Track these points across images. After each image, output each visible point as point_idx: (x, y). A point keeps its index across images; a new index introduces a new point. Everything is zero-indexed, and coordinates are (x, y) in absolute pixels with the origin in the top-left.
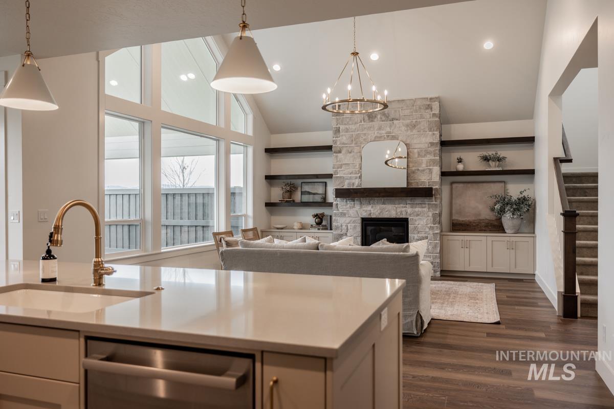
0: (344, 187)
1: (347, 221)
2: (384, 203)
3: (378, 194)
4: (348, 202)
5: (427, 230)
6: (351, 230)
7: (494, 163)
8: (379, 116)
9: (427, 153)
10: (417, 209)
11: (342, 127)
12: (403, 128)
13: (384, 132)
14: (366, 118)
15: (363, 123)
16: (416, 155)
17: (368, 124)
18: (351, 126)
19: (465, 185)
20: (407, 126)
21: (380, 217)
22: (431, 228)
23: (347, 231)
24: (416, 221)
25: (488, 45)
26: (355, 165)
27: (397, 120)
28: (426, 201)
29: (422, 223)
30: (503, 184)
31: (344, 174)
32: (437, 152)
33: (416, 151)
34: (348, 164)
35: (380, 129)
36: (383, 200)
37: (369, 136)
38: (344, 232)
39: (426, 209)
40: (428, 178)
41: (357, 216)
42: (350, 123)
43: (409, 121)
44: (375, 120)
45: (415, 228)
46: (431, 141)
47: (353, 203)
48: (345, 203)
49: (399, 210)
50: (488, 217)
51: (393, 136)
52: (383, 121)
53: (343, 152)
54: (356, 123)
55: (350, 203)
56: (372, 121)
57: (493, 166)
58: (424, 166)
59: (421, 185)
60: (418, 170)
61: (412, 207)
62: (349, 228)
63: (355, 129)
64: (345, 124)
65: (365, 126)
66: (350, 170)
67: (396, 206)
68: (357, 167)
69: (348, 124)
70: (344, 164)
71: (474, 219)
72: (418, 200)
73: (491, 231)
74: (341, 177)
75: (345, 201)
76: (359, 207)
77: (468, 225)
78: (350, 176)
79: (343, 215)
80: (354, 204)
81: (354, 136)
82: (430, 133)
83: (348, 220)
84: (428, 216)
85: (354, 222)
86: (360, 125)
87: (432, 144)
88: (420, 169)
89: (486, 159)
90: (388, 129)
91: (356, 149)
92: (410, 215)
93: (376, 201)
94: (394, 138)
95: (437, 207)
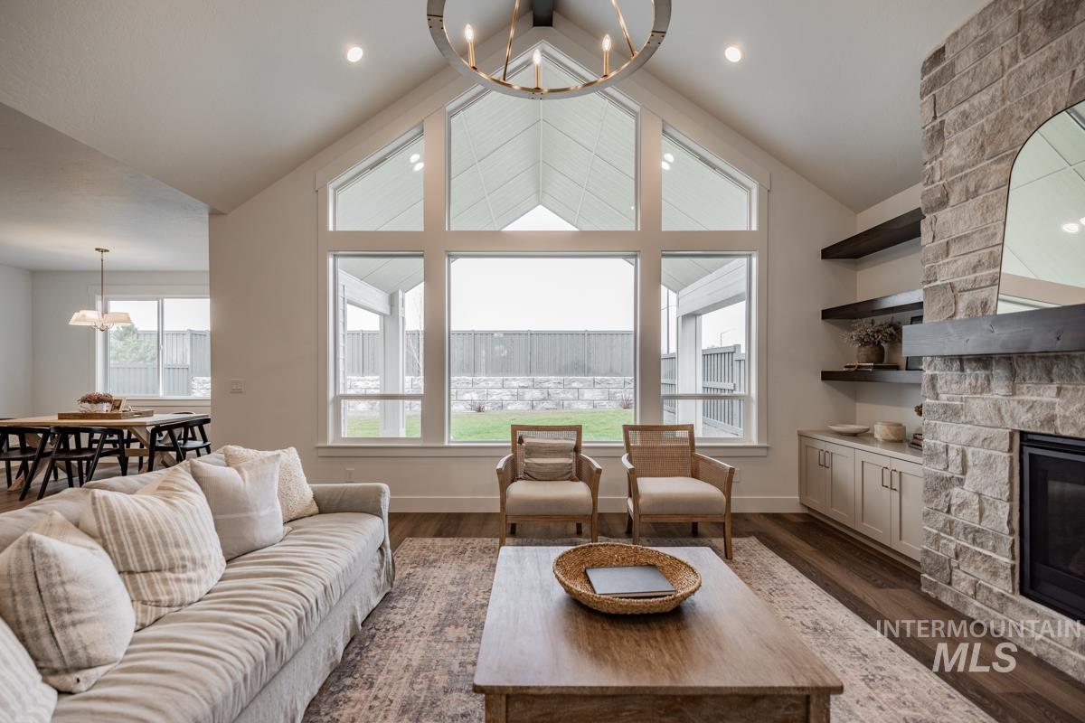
1: (964, 438)
4: (968, 371)
6: (978, 470)
11: (951, 116)
14: (1036, 33)
15: (1022, 60)
18: (975, 100)
23: (964, 472)
26: (990, 232)
31: (955, 274)
34: (965, 236)
38: (954, 470)
41: (997, 423)
42: (976, 87)
47: (982, 373)
48: (955, 374)
53: (953, 201)
54: (996, 77)
55: (972, 375)
56: (1062, 29)
62: (970, 463)
63: (993, 99)
64: (958, 103)
65: (1032, 68)
66: (973, 259)
69: (967, 95)
70: (954, 240)
74: (944, 286)
76: (1003, 391)
78: (972, 277)
79: (952, 413)
80: (988, 379)
81: (987, 129)
83: (966, 432)
85: (988, 442)
86: (1010, 75)
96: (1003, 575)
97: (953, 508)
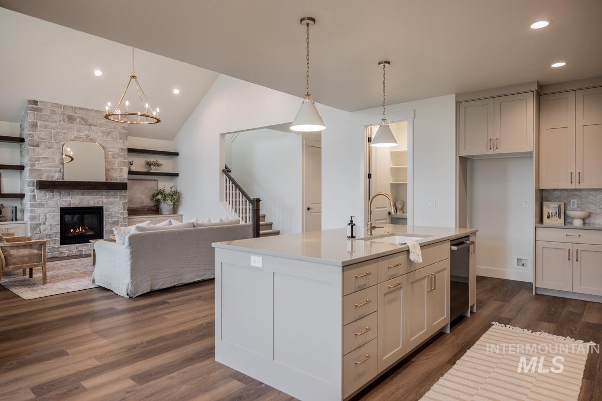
0: (42, 180)
1: (46, 211)
2: (83, 195)
3: (82, 187)
5: (119, 215)
6: (50, 219)
7: (154, 167)
8: (78, 120)
9: (119, 156)
10: (111, 199)
11: (39, 123)
12: (100, 134)
13: (83, 134)
14: (66, 119)
15: (62, 123)
16: (111, 157)
17: (69, 125)
18: (50, 124)
19: (133, 181)
20: (103, 132)
21: (79, 206)
22: (122, 213)
23: (46, 221)
24: (110, 208)
25: (176, 91)
26: (55, 159)
27: (94, 126)
28: (118, 193)
29: (115, 210)
30: (156, 182)
31: (43, 167)
32: (126, 156)
33: (110, 153)
34: (47, 158)
35: (79, 131)
36: (82, 192)
37: (70, 135)
38: (42, 221)
39: (118, 200)
40: (120, 175)
41: (56, 206)
42: (50, 120)
43: (104, 129)
44: (75, 122)
45: (110, 214)
46: (122, 147)
47: (52, 194)
49: (96, 200)
50: (149, 205)
51: (91, 139)
52: (82, 125)
53: (42, 145)
54: (56, 122)
55: (48, 195)
56: (72, 123)
57: (154, 169)
58: (116, 165)
59: (114, 180)
60: (112, 168)
61: (107, 198)
62: (48, 217)
63: (55, 127)
64: (43, 121)
65: (65, 126)
66: (50, 164)
67: (94, 197)
68: (57, 161)
69: (47, 121)
70: (42, 158)
71: (140, 206)
72: (112, 192)
73: (151, 214)
74: (38, 170)
75: (43, 192)
76: (58, 198)
77: (136, 210)
78: (49, 169)
79: (41, 205)
80: (53, 196)
81: (53, 133)
82: (122, 141)
83: (47, 210)
84: (120, 205)
85: (53, 212)
86: (59, 124)
87: (122, 149)
88: (114, 168)
89: (149, 164)
90: (87, 132)
91: (56, 146)
92: (106, 204)
93: (75, 192)
94: (92, 141)
95: (126, 198)
96: (58, 242)
97: (42, 232)
